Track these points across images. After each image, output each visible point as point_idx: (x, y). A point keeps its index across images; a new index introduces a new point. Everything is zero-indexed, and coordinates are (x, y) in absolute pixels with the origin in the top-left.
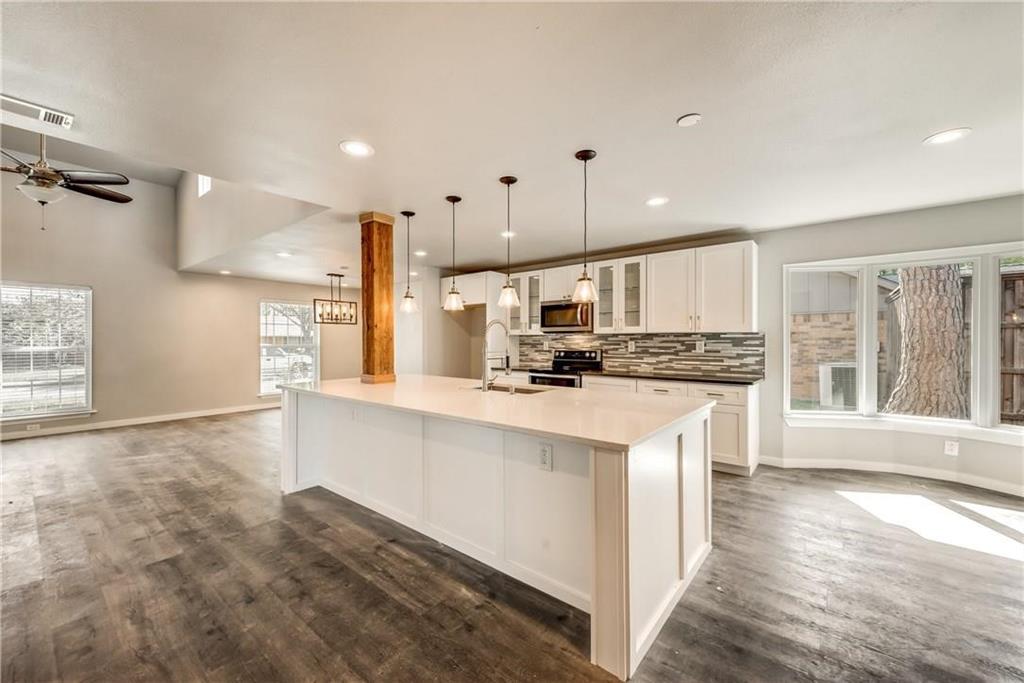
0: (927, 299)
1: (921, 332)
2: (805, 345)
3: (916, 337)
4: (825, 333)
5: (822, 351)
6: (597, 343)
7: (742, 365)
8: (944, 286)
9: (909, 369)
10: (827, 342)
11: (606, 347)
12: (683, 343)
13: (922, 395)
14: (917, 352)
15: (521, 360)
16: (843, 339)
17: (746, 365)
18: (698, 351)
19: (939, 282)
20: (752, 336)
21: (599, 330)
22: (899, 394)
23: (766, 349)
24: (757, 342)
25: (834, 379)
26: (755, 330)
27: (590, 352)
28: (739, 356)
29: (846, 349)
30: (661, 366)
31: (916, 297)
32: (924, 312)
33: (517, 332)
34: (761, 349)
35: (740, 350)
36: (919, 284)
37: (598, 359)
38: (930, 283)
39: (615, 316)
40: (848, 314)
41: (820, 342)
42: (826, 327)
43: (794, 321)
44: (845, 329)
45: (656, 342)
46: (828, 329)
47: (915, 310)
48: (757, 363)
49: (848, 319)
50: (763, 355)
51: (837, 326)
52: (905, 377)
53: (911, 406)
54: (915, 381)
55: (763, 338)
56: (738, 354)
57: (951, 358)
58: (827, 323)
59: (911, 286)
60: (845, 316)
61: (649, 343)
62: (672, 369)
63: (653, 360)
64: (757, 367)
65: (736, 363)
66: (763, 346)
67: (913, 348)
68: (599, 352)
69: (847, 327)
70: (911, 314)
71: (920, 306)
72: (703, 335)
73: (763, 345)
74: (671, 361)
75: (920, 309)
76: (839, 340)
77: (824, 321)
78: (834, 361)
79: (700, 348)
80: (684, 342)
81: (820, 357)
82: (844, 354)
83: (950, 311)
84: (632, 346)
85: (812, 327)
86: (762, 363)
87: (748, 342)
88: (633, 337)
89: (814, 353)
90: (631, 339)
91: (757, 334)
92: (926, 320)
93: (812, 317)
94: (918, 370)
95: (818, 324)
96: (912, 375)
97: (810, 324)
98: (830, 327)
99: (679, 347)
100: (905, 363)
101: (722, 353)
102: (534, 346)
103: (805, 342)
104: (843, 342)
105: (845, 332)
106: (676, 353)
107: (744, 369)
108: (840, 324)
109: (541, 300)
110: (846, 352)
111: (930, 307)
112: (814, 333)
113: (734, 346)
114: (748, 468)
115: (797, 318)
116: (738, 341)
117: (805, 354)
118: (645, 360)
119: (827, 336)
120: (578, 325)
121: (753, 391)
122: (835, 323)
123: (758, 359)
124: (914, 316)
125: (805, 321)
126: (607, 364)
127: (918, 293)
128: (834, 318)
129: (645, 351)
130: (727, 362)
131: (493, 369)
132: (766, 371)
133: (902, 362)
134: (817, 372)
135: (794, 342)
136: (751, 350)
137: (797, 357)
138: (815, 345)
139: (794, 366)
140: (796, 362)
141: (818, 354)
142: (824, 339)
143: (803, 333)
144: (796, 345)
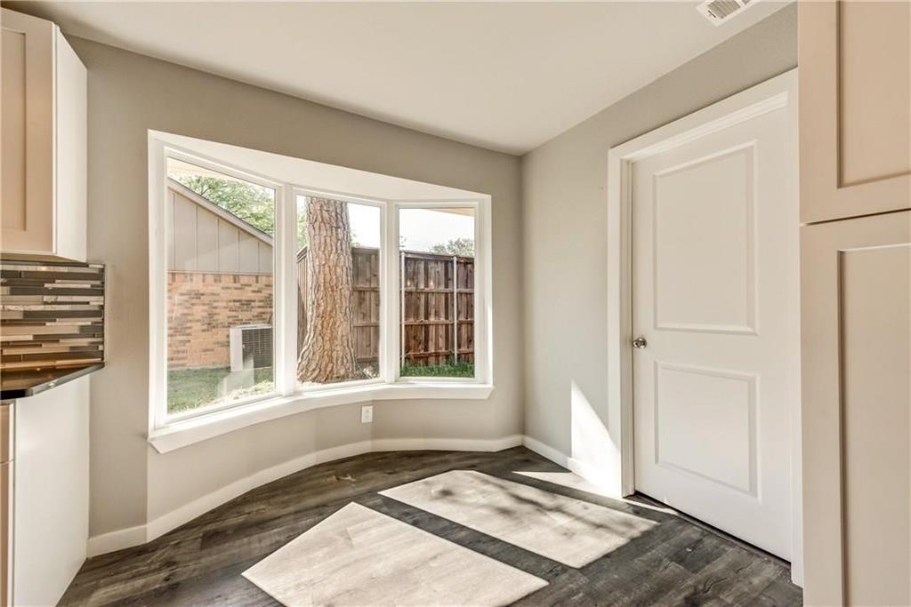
0: (330, 256)
1: (325, 288)
2: (216, 308)
3: (321, 294)
4: (236, 295)
5: (234, 314)
7: (39, 340)
8: (341, 245)
9: (316, 327)
10: (237, 304)
13: (326, 353)
14: (322, 308)
16: (254, 301)
17: (55, 339)
19: (338, 240)
22: (307, 353)
23: (108, 300)
24: (86, 285)
25: (244, 341)
26: (76, 255)
28: (30, 318)
29: (256, 311)
31: (321, 253)
32: (327, 269)
34: (95, 301)
35: (34, 304)
36: (323, 239)
38: (331, 240)
40: (257, 277)
41: (232, 304)
42: (236, 289)
43: (204, 281)
44: (254, 292)
46: (240, 291)
47: (320, 266)
48: (84, 332)
49: (257, 281)
50: (100, 312)
51: (247, 288)
52: (312, 335)
53: (317, 364)
54: (320, 338)
55: (100, 274)
56: (27, 314)
57: (346, 314)
58: (238, 285)
59: (317, 241)
60: (254, 279)
64: (84, 342)
65: (26, 334)
66: (102, 293)
67: (319, 305)
69: (256, 289)
70: (317, 271)
71: (323, 263)
73: (99, 291)
75: (324, 265)
76: (249, 302)
77: (235, 282)
78: (244, 323)
81: (231, 320)
82: (253, 316)
83: (345, 270)
85: (223, 288)
86: (97, 330)
87: (59, 284)
89: (223, 315)
91: (86, 265)
92: (328, 277)
93: (223, 278)
94: (322, 327)
95: (229, 285)
96: (318, 332)
97: (221, 285)
98: (241, 289)
100: (311, 321)
103: (215, 304)
104: (253, 304)
105: (254, 294)
107: (47, 348)
108: (250, 285)
110: (255, 314)
111: (331, 264)
112: (225, 295)
113: (13, 293)
115: (207, 277)
117: (215, 317)
119: (237, 298)
122: (246, 285)
123: (88, 322)
124: (319, 272)
125: (215, 281)
127: (322, 249)
128: (244, 280)
132: (107, 349)
133: (309, 320)
134: (228, 336)
135: (204, 304)
136: (65, 303)
137: (206, 321)
138: (225, 308)
139: (204, 331)
140: (205, 327)
141: (229, 317)
142: (235, 301)
143: (213, 294)
144: (206, 307)
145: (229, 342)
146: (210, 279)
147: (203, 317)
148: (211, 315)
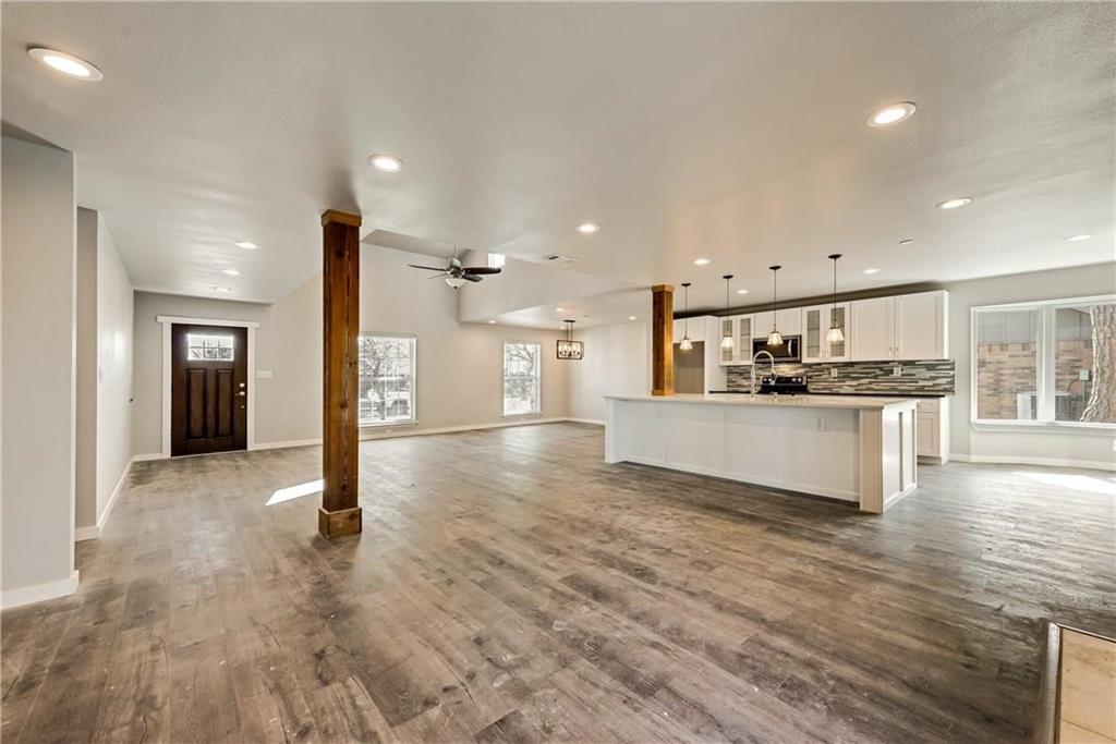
2: (1002, 375)
3: (1106, 363)
6: (802, 371)
7: (934, 385)
9: (1099, 391)
10: (1027, 371)
11: (810, 374)
12: (881, 369)
13: (1112, 413)
14: (1106, 376)
15: (728, 386)
17: (939, 385)
18: (895, 374)
20: (944, 362)
21: (805, 360)
22: (1090, 413)
23: (956, 372)
24: (948, 367)
26: (946, 357)
27: (797, 378)
28: (932, 378)
30: (860, 387)
31: (1106, 328)
32: (1113, 341)
33: (729, 363)
34: (952, 373)
35: (933, 374)
36: (1108, 316)
37: (804, 383)
39: (821, 348)
43: (990, 350)
45: (857, 369)
47: (1105, 339)
48: (948, 383)
50: (953, 376)
52: (1096, 398)
54: (1104, 400)
55: (953, 364)
58: (1026, 353)
59: (1102, 318)
61: (850, 369)
62: (872, 389)
63: (855, 383)
64: (947, 387)
65: (930, 383)
66: (954, 369)
67: (1103, 372)
68: (805, 378)
72: (900, 362)
74: (870, 383)
77: (1024, 350)
79: (897, 372)
80: (884, 368)
81: (1019, 387)
84: (835, 373)
85: (1011, 356)
86: (952, 383)
87: (940, 367)
88: (835, 365)
89: (1010, 382)
90: (834, 367)
91: (948, 360)
93: (1010, 347)
94: (1107, 391)
95: (1018, 353)
96: (1102, 395)
97: (1008, 353)
99: (878, 372)
100: (1096, 386)
101: (918, 376)
102: (741, 374)
103: (1002, 372)
106: (876, 377)
107: (937, 388)
109: (752, 337)
112: (1012, 362)
113: (927, 370)
114: (940, 458)
115: (993, 347)
116: (930, 367)
117: (1003, 383)
118: (848, 383)
120: (788, 356)
121: (944, 402)
123: (949, 380)
124: (1104, 345)
125: (1002, 350)
126: (811, 387)
129: (847, 376)
130: (921, 383)
131: (711, 392)
132: (956, 388)
133: (1093, 385)
134: (1016, 402)
135: (990, 372)
136: (942, 373)
137: (993, 387)
138: (1013, 375)
139: (989, 395)
140: (991, 392)
141: (1017, 383)
142: (1023, 368)
143: (1000, 363)
144: (991, 375)
145: (1016, 407)
146: (996, 348)
147: (990, 383)
148: (998, 382)
